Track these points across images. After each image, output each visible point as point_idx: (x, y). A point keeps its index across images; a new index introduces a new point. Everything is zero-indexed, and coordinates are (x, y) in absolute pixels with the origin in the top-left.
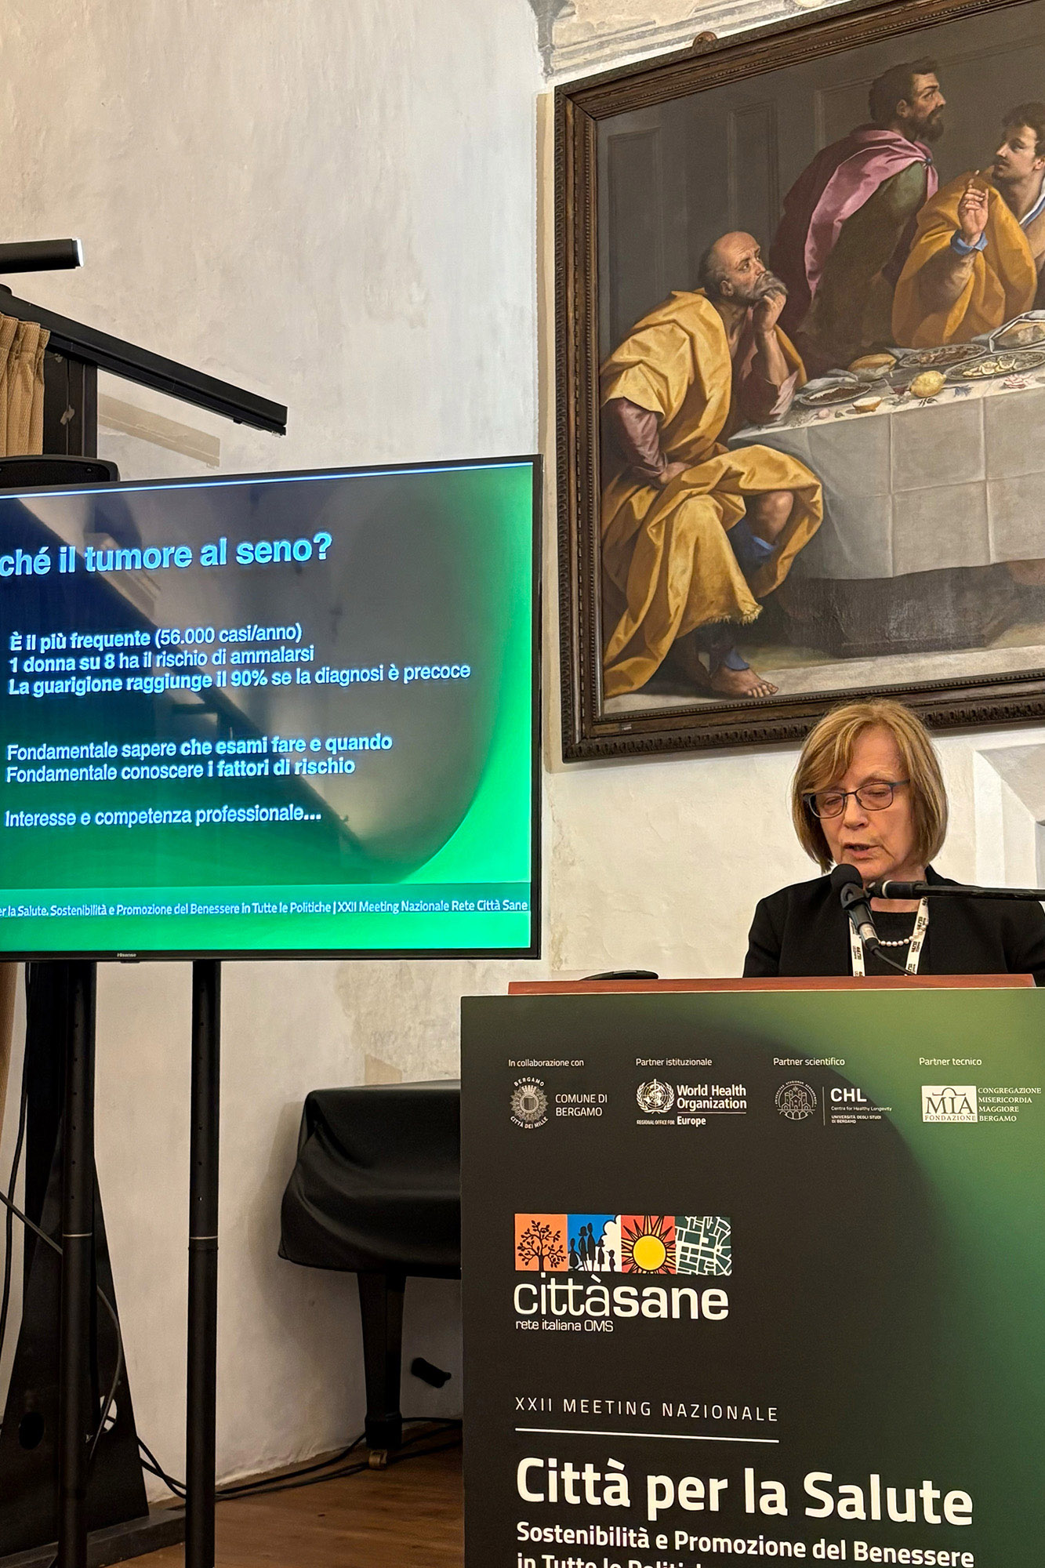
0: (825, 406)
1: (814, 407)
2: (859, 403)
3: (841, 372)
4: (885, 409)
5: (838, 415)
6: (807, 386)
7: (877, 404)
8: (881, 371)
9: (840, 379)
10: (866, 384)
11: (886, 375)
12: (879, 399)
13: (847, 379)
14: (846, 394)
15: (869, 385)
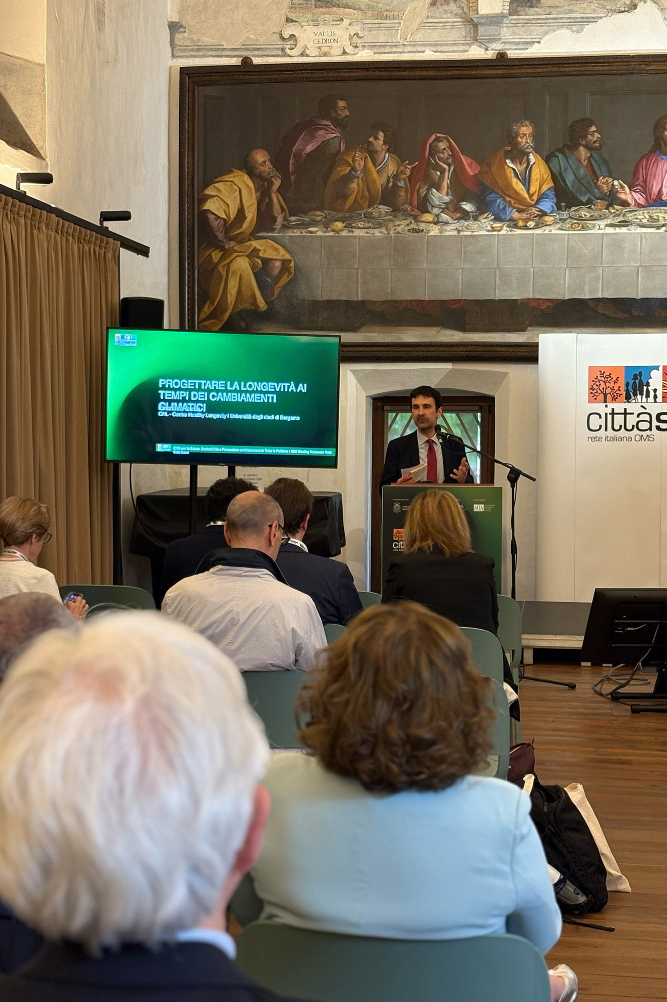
0: (296, 228)
1: (291, 228)
2: (310, 229)
3: (303, 216)
4: (320, 233)
5: (301, 233)
6: (289, 219)
7: (317, 231)
8: (319, 218)
9: (302, 218)
10: (313, 223)
11: (321, 220)
12: (318, 229)
13: (305, 219)
14: (304, 225)
15: (314, 223)
